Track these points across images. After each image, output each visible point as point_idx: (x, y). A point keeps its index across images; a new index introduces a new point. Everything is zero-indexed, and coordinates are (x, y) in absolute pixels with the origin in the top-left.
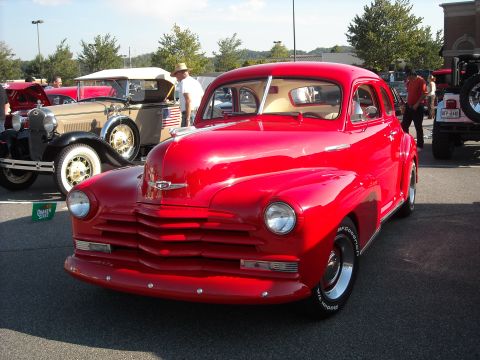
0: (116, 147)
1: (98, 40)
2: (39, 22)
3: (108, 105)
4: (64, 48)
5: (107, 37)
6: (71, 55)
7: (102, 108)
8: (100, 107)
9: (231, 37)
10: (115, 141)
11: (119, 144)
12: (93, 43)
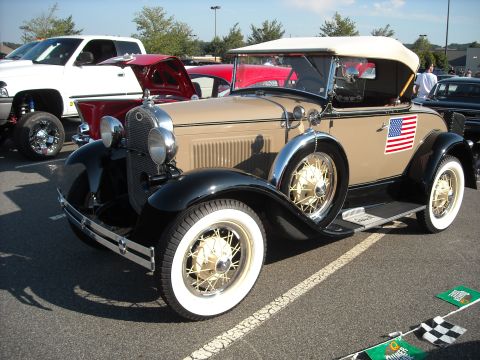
0: (299, 199)
1: (265, 25)
2: (216, 7)
3: (290, 106)
4: (236, 30)
5: (274, 23)
6: (242, 38)
7: (278, 113)
8: (271, 110)
9: (384, 28)
10: (299, 189)
11: (306, 194)
12: (262, 27)
